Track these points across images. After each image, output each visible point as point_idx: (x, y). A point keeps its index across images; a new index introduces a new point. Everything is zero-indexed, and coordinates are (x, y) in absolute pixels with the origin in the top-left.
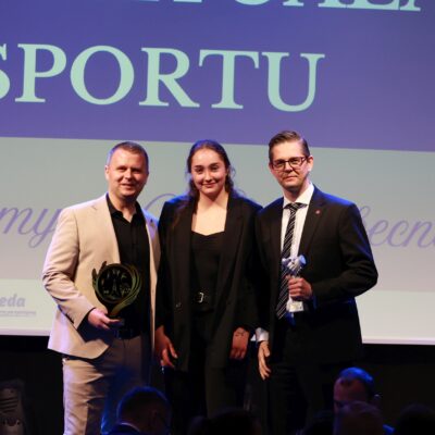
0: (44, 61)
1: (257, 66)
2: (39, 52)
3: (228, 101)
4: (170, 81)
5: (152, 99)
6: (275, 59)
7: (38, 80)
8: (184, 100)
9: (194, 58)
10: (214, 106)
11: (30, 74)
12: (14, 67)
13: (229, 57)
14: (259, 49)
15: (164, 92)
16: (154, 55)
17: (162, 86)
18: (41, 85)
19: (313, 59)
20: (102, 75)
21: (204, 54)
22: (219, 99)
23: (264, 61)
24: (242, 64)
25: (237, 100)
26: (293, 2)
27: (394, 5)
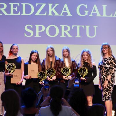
0: (40, 28)
1: (84, 29)
3: (78, 36)
4: (66, 32)
5: (63, 36)
6: (88, 27)
7: (39, 32)
8: (69, 36)
9: (71, 27)
10: (76, 37)
12: (34, 30)
13: (78, 27)
14: (84, 25)
15: (65, 34)
16: (63, 27)
19: (95, 27)
20: (52, 31)
21: (73, 26)
22: (76, 35)
23: (85, 27)
24: (81, 28)
25: (80, 36)
26: (91, 15)
27: (111, 16)
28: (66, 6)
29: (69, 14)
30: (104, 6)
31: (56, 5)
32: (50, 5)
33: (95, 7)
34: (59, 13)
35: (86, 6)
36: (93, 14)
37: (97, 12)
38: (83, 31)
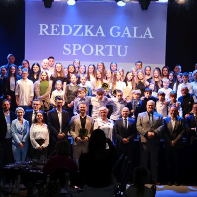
0: (77, 47)
3: (111, 54)
4: (100, 51)
5: (97, 54)
6: (119, 47)
7: (76, 51)
8: (103, 54)
9: (104, 47)
11: (75, 50)
12: (72, 48)
14: (117, 45)
15: (99, 53)
16: (97, 46)
18: (77, 52)
19: (126, 47)
20: (88, 50)
21: (106, 46)
22: (109, 54)
23: (117, 47)
24: (113, 48)
26: (123, 36)
27: (141, 37)
28: (100, 27)
29: (103, 35)
30: (135, 28)
31: (92, 26)
32: (87, 27)
33: (127, 28)
34: (94, 34)
35: (119, 28)
36: (124, 35)
37: (128, 33)
38: (115, 51)
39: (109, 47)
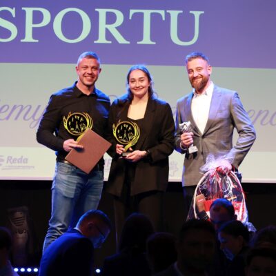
0: (38, 17)
1: (164, 19)
2: (34, 12)
3: (147, 40)
4: (112, 28)
5: (102, 39)
6: (174, 14)
7: (34, 29)
8: (121, 40)
9: (126, 14)
10: (139, 43)
11: (29, 25)
12: (20, 21)
13: (147, 14)
14: (165, 9)
15: (109, 35)
16: (102, 13)
17: (107, 31)
19: (197, 14)
20: (72, 25)
21: (132, 12)
22: (141, 38)
23: (168, 16)
24: (155, 17)
25: (152, 39)
38: (160, 27)
39: (142, 14)
